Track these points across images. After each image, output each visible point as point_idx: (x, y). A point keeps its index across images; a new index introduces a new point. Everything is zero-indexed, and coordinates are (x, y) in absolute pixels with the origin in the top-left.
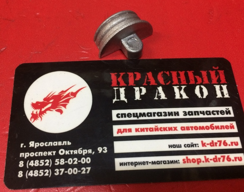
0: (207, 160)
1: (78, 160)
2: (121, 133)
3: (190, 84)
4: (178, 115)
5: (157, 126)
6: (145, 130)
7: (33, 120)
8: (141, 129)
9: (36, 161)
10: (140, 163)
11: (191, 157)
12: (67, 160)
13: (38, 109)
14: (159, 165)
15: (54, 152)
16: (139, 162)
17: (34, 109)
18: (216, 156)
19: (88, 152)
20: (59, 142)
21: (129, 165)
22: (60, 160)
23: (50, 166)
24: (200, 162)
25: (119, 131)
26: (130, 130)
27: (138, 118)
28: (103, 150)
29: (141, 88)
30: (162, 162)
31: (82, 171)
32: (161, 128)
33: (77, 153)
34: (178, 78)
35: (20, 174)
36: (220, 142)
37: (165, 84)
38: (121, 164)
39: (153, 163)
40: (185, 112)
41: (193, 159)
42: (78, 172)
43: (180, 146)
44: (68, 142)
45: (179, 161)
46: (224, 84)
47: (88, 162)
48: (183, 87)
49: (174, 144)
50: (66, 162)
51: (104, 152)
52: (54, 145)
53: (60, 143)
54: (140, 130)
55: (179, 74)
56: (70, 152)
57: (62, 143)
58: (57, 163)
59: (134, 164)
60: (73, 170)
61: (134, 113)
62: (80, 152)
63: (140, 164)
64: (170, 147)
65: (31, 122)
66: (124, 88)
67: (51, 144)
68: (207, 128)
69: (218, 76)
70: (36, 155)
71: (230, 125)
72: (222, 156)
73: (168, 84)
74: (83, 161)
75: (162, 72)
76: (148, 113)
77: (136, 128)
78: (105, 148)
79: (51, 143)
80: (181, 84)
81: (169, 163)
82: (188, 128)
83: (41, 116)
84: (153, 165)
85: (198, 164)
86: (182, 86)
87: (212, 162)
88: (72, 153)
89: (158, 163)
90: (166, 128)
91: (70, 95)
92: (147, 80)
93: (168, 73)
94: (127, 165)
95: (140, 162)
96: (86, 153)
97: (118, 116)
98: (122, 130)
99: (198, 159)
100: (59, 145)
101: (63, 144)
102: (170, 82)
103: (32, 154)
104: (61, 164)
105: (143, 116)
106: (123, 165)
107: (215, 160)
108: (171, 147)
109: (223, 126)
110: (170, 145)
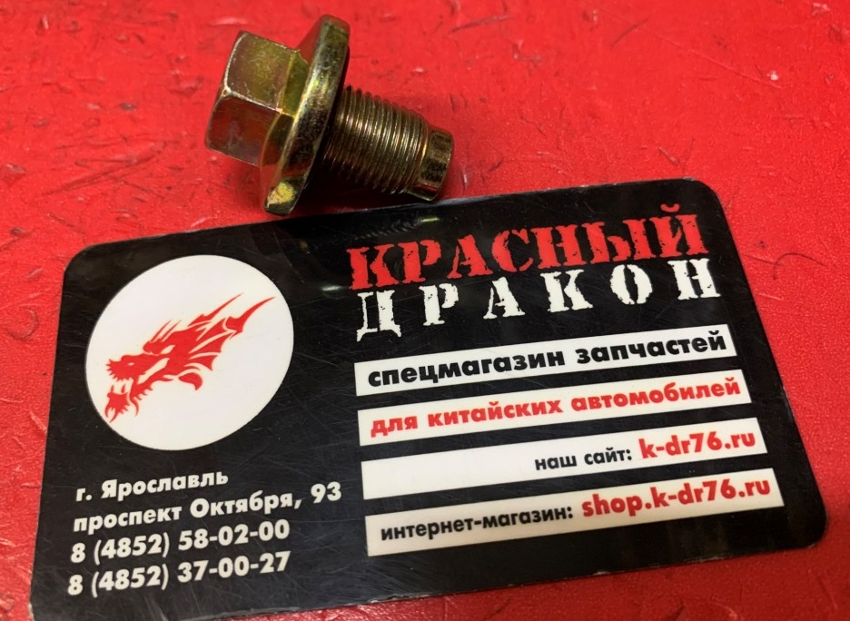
0: (659, 500)
1: (251, 530)
2: (385, 434)
3: (593, 262)
4: (562, 362)
5: (497, 403)
6: (460, 418)
7: (112, 413)
8: (446, 415)
9: (121, 543)
10: (447, 527)
11: (607, 494)
12: (217, 534)
13: (128, 379)
14: (506, 527)
15: (177, 510)
16: (442, 523)
17: (116, 379)
18: (687, 486)
19: (280, 503)
20: (191, 478)
21: (411, 535)
22: (193, 533)
23: (165, 555)
24: (639, 507)
25: (378, 427)
26: (412, 422)
27: (436, 381)
28: (329, 492)
29: (442, 286)
30: (517, 518)
31: (262, 564)
32: (509, 408)
33: (245, 510)
34: (556, 248)
35: (75, 585)
36: (698, 437)
37: (514, 270)
38: (386, 535)
39: (489, 522)
40: (582, 352)
41: (615, 501)
42: (250, 570)
43: (571, 462)
44: (219, 474)
45: (569, 509)
46: (698, 257)
47: (281, 536)
48: (574, 274)
49: (553, 457)
50: (213, 539)
51: (331, 497)
52: (177, 487)
53: (193, 481)
54: (442, 419)
55: (560, 236)
56: (224, 508)
57: (200, 480)
58: (184, 543)
59: (427, 531)
60: (234, 562)
61: (424, 368)
62: (256, 504)
63: (447, 530)
64: (541, 467)
65: (107, 420)
66: (392, 292)
67: (165, 484)
68: (656, 396)
69: (679, 235)
70: (123, 523)
71: (727, 382)
72: (705, 484)
73: (524, 268)
74: (266, 531)
75: (506, 233)
76: (466, 364)
77: (430, 413)
78: (335, 486)
79: (167, 481)
80: (565, 264)
81: (538, 520)
82: (594, 403)
83: (135, 398)
84: (488, 529)
85: (632, 514)
86: (569, 273)
87: (675, 504)
88: (230, 511)
89: (505, 520)
90: (526, 406)
91: (224, 326)
92: (459, 262)
93: (523, 234)
94: (404, 536)
95: (446, 524)
96: (275, 505)
97: (372, 379)
98: (387, 425)
99: (630, 500)
100: (191, 486)
101: (203, 484)
102: (531, 261)
103: (110, 521)
104: (198, 545)
105: (450, 375)
106: (391, 538)
107: (686, 496)
108: (545, 468)
109: (705, 388)
110: (540, 462)
